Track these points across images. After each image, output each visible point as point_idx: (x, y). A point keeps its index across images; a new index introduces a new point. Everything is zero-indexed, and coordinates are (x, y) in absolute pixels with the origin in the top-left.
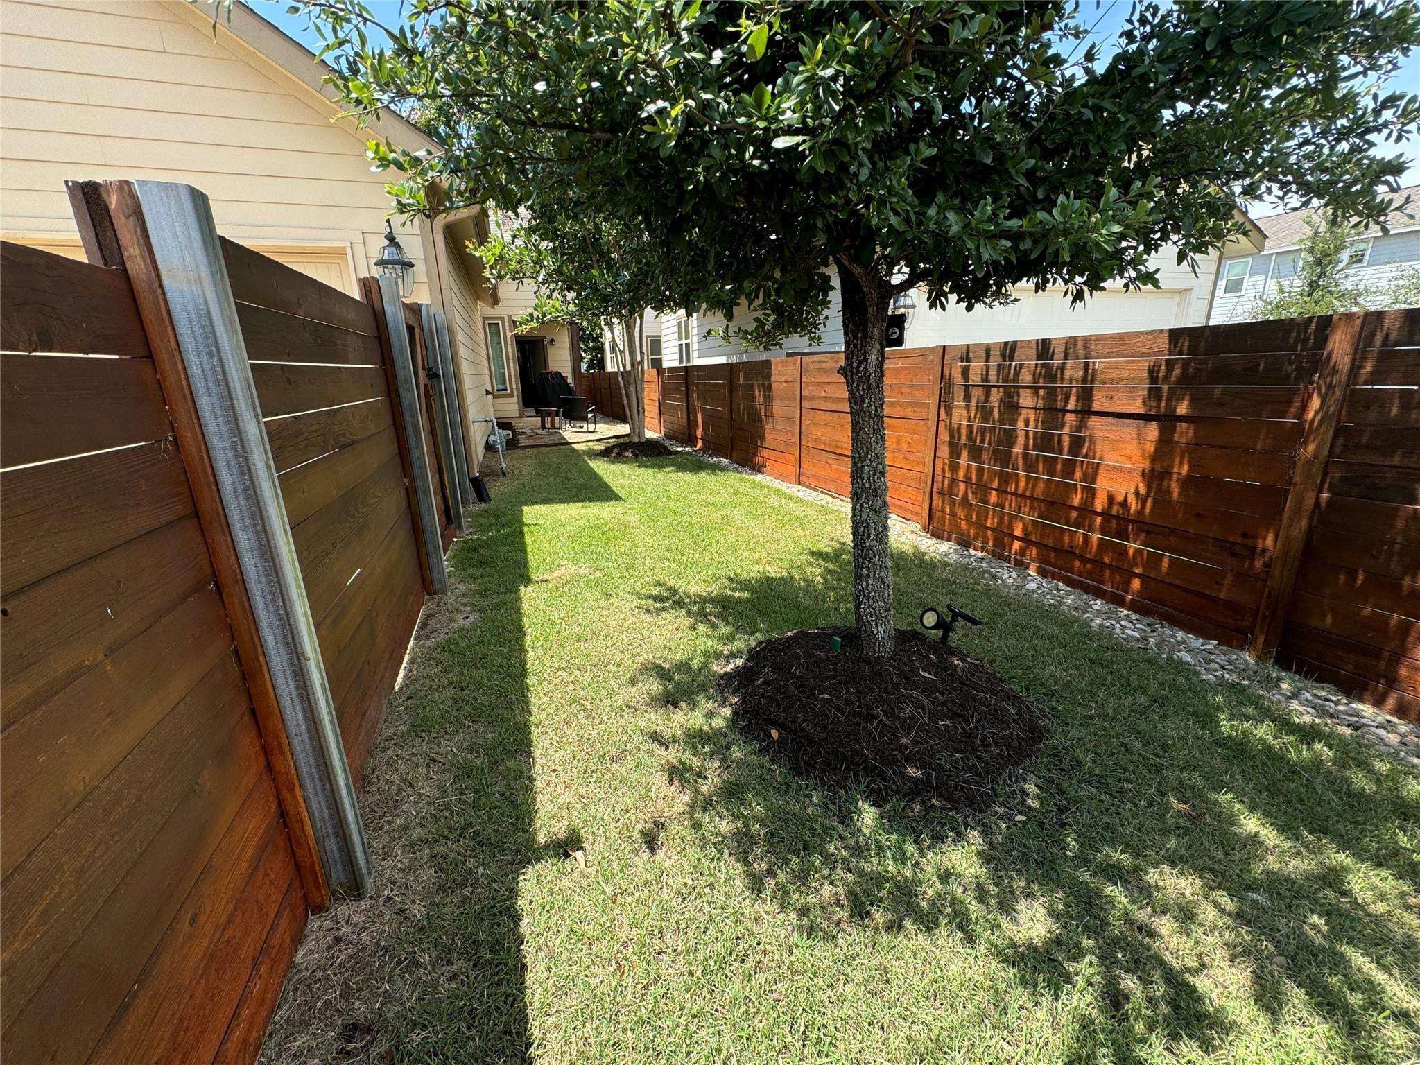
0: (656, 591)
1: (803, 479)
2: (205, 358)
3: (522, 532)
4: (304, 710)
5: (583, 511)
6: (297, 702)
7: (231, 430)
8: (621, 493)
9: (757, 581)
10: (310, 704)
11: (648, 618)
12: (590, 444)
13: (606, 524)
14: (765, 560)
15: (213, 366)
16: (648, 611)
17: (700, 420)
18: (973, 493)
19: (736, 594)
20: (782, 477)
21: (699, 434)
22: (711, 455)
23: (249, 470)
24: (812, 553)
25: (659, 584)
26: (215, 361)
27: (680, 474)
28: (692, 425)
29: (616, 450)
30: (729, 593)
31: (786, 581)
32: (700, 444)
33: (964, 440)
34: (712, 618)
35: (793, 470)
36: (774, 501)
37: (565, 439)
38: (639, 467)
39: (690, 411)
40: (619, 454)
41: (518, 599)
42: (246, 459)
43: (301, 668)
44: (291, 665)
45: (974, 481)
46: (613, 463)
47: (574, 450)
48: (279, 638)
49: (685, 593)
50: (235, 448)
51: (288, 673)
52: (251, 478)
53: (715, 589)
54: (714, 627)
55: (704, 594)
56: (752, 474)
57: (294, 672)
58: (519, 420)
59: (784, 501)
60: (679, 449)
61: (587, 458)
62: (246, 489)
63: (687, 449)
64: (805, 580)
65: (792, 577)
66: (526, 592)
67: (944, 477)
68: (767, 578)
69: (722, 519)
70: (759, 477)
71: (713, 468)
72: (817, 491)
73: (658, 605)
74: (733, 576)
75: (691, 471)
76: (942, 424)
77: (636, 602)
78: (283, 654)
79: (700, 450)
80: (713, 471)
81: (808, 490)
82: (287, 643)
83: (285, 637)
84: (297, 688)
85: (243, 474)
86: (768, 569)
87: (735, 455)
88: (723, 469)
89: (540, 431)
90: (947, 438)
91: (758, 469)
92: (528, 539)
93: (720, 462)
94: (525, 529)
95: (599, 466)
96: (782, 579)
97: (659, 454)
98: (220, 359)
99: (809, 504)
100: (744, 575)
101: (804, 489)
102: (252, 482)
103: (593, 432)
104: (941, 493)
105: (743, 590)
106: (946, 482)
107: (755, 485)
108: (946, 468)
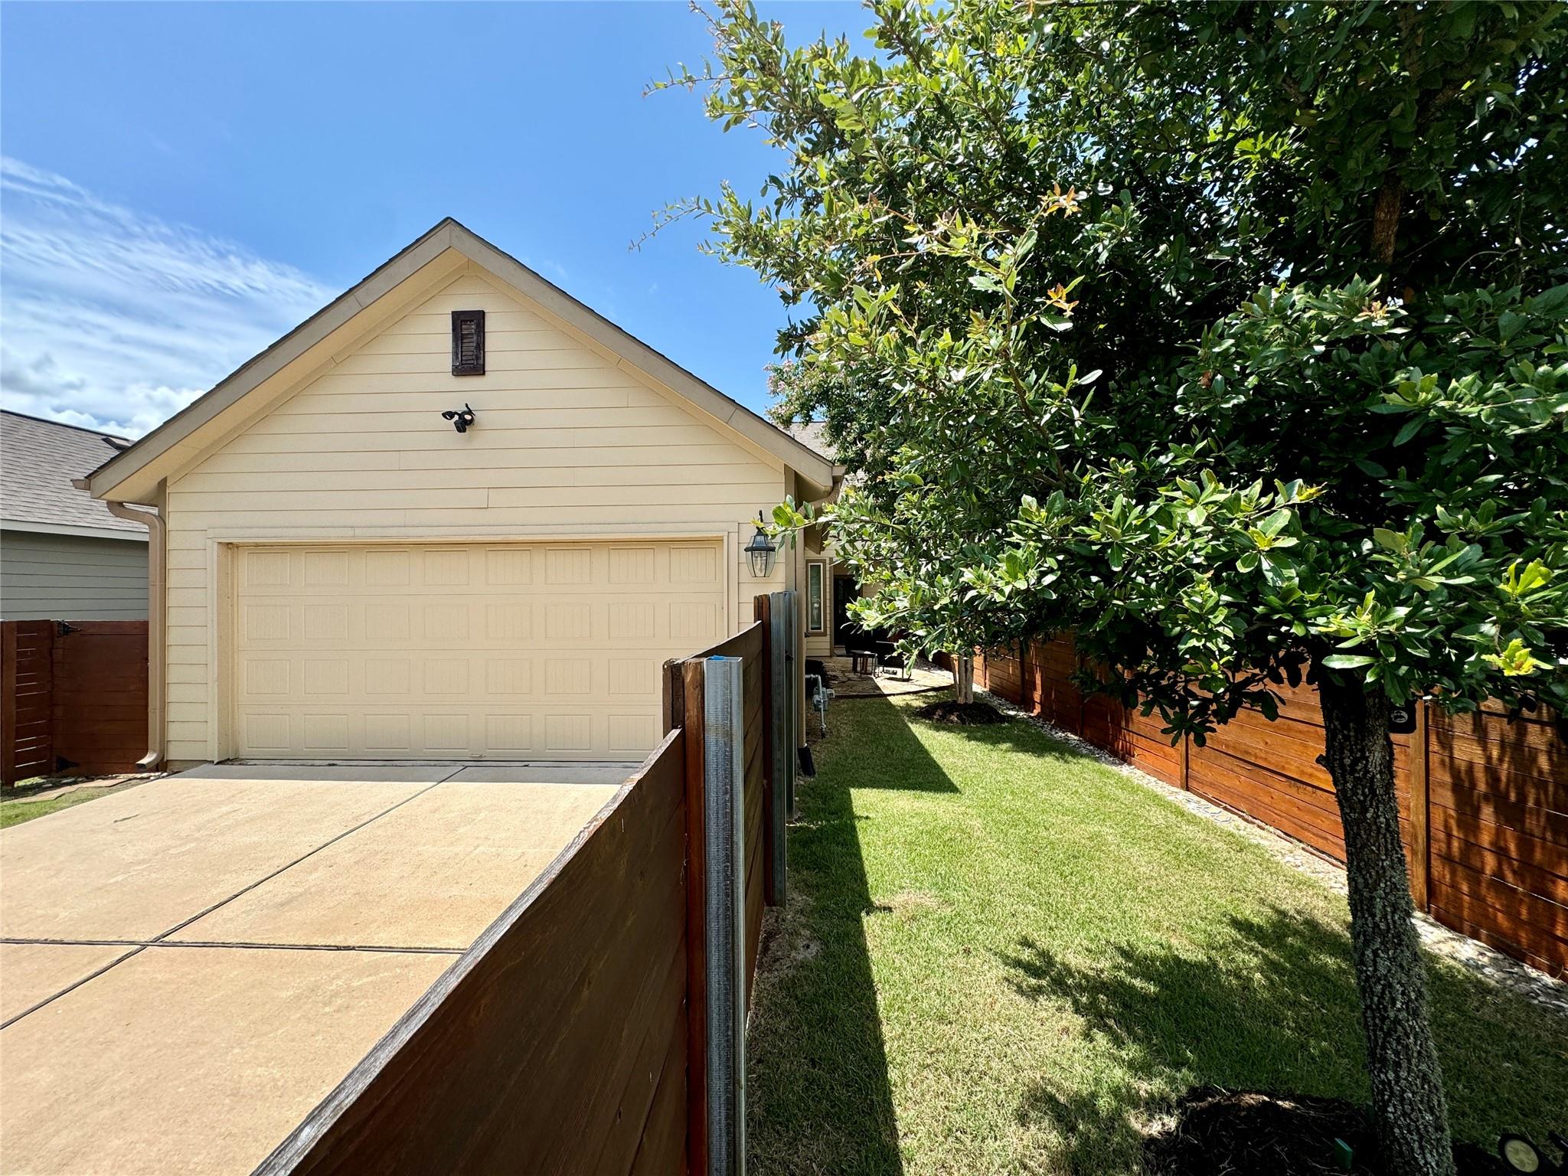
0: (1026, 955)
1: (1193, 784)
2: (721, 794)
3: (854, 828)
4: (728, 1144)
5: (916, 804)
6: (724, 1134)
7: (727, 855)
8: (956, 780)
9: (1164, 962)
10: (734, 1137)
11: (1021, 1001)
12: (907, 697)
13: (945, 829)
14: (1166, 924)
15: (726, 801)
16: (1020, 990)
17: (1038, 681)
18: (1514, 872)
19: (1137, 983)
20: (1159, 774)
21: (1037, 696)
22: (1053, 727)
23: (733, 892)
24: (1236, 923)
25: (1026, 943)
26: (728, 797)
27: (1020, 755)
28: (1028, 685)
29: (939, 712)
30: (1128, 980)
31: (1207, 970)
32: (1037, 710)
33: (1482, 787)
34: (1111, 1022)
35: (1178, 770)
36: (1157, 817)
37: (878, 688)
38: (969, 738)
39: (1025, 669)
40: (943, 717)
41: (861, 933)
42: (732, 882)
43: (734, 1095)
44: (727, 1091)
45: (1514, 854)
46: (937, 729)
47: (890, 705)
48: (723, 1059)
49: (1063, 964)
50: (726, 871)
51: (723, 1099)
52: (733, 899)
53: (1105, 965)
54: (1119, 1043)
55: (1091, 973)
56: (1114, 763)
57: (728, 1098)
58: (828, 660)
59: (1172, 818)
60: (1012, 713)
61: (906, 719)
62: (727, 909)
63: (1021, 714)
64: (1238, 977)
65: (1215, 965)
66: (870, 923)
67: (1449, 836)
68: (1177, 959)
69: (1090, 839)
70: (1125, 770)
71: (1063, 750)
72: (1218, 805)
73: (1033, 981)
74: (1124, 945)
75: (1033, 752)
76: (1434, 759)
77: (1003, 971)
78: (723, 1077)
79: (1038, 716)
80: (1062, 753)
81: (1203, 802)
82: (728, 1067)
83: (728, 1060)
84: (727, 1118)
85: (727, 895)
86: (1174, 942)
87: (1088, 732)
88: (1075, 753)
89: (852, 675)
90: (1447, 779)
91: (1124, 757)
92: (862, 838)
93: (1067, 739)
94: (858, 824)
95: (922, 732)
96: (1199, 965)
97: (990, 721)
98: (732, 796)
99: (1209, 828)
100: (1142, 948)
101: (1196, 798)
102: (733, 904)
103: (908, 680)
104: (1447, 858)
105: (1149, 978)
106: (1455, 844)
107: (1125, 785)
108: (1453, 823)
